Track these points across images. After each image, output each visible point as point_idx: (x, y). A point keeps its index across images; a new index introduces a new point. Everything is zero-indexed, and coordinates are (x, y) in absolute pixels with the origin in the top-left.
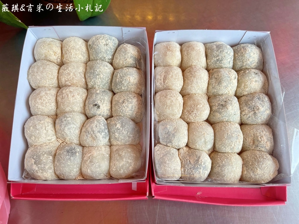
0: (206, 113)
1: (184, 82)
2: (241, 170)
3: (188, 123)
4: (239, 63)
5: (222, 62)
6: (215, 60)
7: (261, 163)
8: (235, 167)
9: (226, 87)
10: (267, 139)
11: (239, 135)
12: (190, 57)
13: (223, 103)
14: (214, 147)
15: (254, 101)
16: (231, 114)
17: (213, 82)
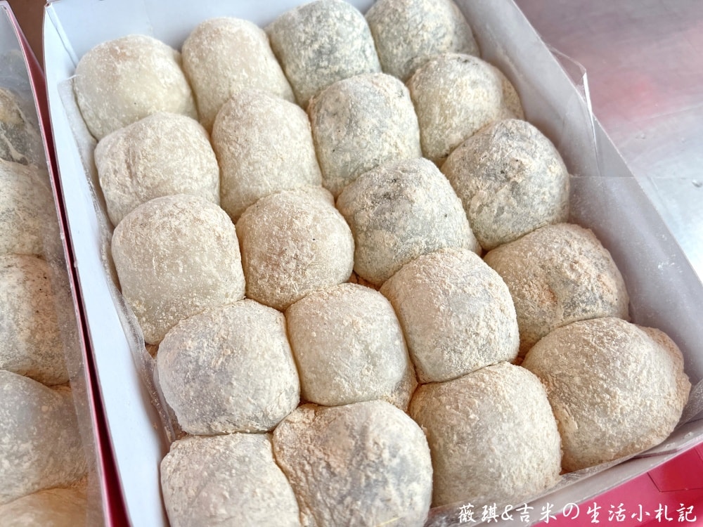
0: (336, 242)
1: (217, 159)
2: (552, 423)
3: (284, 309)
4: (397, 48)
5: (337, 54)
6: (312, 55)
7: (619, 363)
8: (527, 417)
9: (380, 131)
10: (597, 266)
11: (490, 285)
12: (216, 66)
13: (389, 188)
14: (415, 367)
15: (494, 149)
16: (433, 218)
17: (326, 130)
